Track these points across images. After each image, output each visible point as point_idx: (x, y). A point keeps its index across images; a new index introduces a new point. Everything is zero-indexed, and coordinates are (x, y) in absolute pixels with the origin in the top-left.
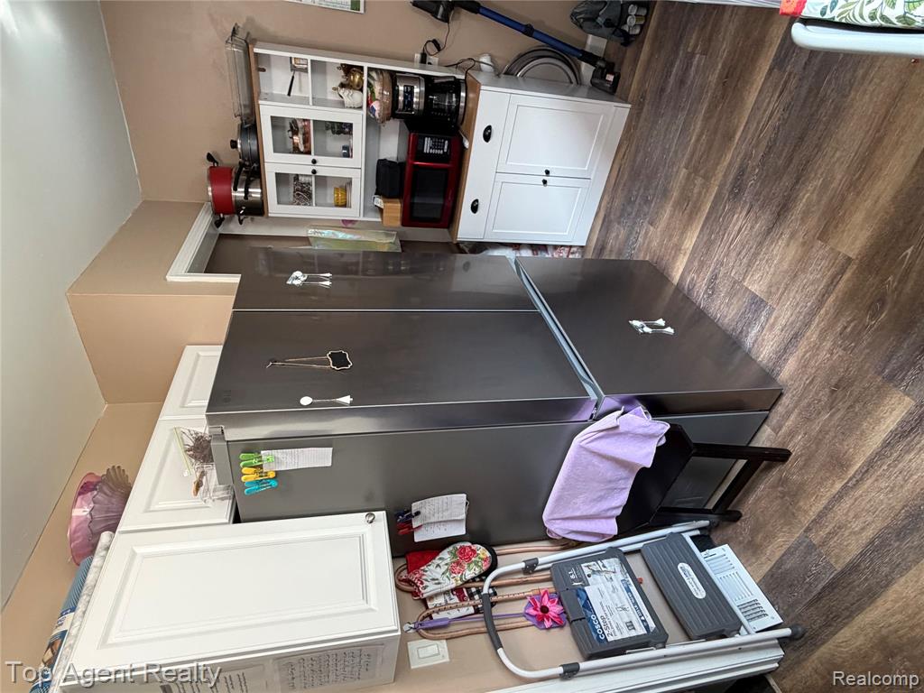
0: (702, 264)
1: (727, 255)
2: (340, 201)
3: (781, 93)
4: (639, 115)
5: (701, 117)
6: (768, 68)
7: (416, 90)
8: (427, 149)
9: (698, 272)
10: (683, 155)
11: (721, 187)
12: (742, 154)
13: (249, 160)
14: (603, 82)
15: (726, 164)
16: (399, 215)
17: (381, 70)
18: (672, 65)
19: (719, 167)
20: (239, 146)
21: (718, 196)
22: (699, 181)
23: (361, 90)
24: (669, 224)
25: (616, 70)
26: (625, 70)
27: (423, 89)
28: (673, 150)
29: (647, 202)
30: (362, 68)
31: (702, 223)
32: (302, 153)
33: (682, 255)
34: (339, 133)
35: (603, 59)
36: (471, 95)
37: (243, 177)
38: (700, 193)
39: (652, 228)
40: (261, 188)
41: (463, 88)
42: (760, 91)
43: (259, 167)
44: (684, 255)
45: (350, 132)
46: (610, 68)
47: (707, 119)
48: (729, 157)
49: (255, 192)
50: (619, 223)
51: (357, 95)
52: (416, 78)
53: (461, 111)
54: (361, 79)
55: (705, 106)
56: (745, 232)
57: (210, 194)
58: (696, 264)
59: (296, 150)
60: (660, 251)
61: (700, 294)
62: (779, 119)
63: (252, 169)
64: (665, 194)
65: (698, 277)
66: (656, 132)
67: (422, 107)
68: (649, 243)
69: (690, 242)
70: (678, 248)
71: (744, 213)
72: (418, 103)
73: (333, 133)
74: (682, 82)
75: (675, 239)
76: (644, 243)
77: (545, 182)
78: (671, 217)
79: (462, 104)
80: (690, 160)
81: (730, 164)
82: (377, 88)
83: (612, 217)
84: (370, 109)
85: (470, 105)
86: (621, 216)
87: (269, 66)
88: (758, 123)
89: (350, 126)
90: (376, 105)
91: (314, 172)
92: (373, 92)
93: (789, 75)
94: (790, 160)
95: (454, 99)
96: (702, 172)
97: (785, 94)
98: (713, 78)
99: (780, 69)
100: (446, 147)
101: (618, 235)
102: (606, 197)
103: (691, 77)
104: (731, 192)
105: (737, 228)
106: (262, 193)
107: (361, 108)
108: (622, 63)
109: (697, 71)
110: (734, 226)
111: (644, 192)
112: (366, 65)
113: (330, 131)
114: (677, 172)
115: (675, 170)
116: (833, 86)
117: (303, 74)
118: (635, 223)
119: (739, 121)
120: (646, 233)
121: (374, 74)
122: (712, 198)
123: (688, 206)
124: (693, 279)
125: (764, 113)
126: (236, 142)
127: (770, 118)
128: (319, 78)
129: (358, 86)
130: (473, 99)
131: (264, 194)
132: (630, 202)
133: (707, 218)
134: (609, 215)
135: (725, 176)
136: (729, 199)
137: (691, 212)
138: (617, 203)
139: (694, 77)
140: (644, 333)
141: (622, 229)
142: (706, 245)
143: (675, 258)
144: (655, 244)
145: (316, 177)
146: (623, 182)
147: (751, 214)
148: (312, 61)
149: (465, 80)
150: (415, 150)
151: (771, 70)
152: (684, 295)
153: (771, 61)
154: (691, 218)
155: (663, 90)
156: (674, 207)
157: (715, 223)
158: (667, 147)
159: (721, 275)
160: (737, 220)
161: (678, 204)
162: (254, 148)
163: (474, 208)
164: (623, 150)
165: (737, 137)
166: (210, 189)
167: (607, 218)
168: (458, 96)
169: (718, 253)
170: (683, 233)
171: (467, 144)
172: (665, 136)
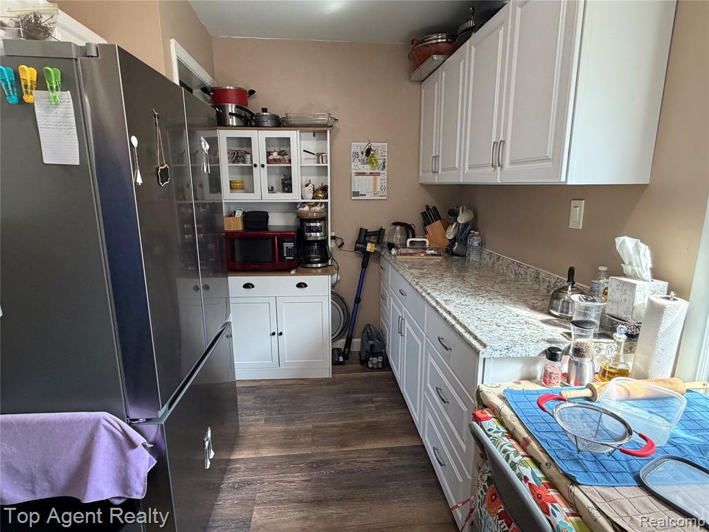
0: (254, 469)
1: (270, 483)
2: (234, 184)
3: (378, 461)
4: (329, 384)
5: (345, 422)
6: (385, 447)
7: (318, 234)
8: (286, 245)
9: (247, 469)
10: (318, 422)
11: (313, 455)
12: (337, 457)
13: (256, 119)
14: (337, 355)
15: (327, 450)
16: (232, 229)
17: (327, 211)
18: (363, 393)
19: (323, 447)
20: (265, 114)
21: (307, 456)
22: (309, 439)
23: (313, 198)
24: (272, 432)
25: (346, 361)
26: (348, 367)
27: (319, 239)
28: (319, 413)
29: (279, 411)
30: (327, 198)
31: (283, 454)
32: (267, 157)
33: (253, 452)
34: (283, 183)
35: (349, 351)
36: (320, 270)
37: (243, 113)
38: (301, 443)
39: (263, 422)
40: (236, 126)
41: (324, 265)
42: (374, 449)
43: (251, 126)
44: (255, 454)
45: (284, 191)
46: (346, 358)
47: (346, 426)
48: (331, 450)
49: (233, 121)
50: (255, 398)
51: (311, 195)
52: (326, 234)
53: (309, 266)
54: (320, 198)
55: (351, 422)
56: (292, 486)
57: (228, 87)
58: (253, 465)
59: (269, 154)
60: (249, 436)
61: (232, 479)
62: (365, 468)
63: (250, 120)
64: (290, 421)
65: (244, 471)
66: (323, 398)
67: (309, 239)
68: (252, 425)
69: (265, 453)
70: (258, 447)
71: (304, 478)
72: (311, 236)
73: (282, 180)
74: (358, 402)
75: (263, 442)
76: (249, 421)
77: (274, 334)
78: (277, 432)
79: (314, 266)
80: (320, 427)
81: (328, 453)
82: (318, 208)
83: (257, 391)
84: (304, 204)
85: (314, 271)
86: (262, 398)
87: (318, 139)
88: (358, 457)
89: (290, 191)
90: (307, 208)
91: (255, 166)
92: (313, 206)
93: (389, 460)
94: (349, 487)
95: (316, 260)
96: (315, 438)
97: (379, 464)
98: (367, 419)
99: (389, 454)
100: (289, 258)
101: (246, 401)
102: (269, 383)
103: (362, 406)
104: (313, 463)
105: (292, 479)
106: (233, 126)
107: (302, 198)
108: (351, 363)
109: (366, 408)
110: (293, 477)
111: (285, 407)
112: (328, 201)
113: (283, 178)
114: (307, 422)
115: (308, 420)
116: (394, 487)
117: (316, 161)
118: (260, 409)
119: (353, 446)
120: (258, 420)
121: (323, 207)
122: (304, 453)
123: (289, 440)
124: (239, 468)
125: (365, 457)
126: (266, 112)
127: (363, 462)
128: (315, 171)
129: (316, 196)
130: (317, 272)
131: (232, 127)
132: (273, 400)
133: (288, 456)
134: (257, 389)
135: (320, 454)
136: (308, 463)
137: (285, 444)
138: (269, 391)
139: (363, 408)
140: (204, 443)
141: (252, 402)
142: (270, 465)
143: (249, 448)
144: (252, 429)
145: (252, 167)
146: (284, 390)
147: (305, 483)
148: (327, 167)
149: (328, 265)
150: (283, 236)
151: (386, 449)
152: (226, 469)
153: (390, 446)
154: (283, 445)
155: (348, 393)
156: (286, 431)
157: (288, 463)
158: (320, 409)
159: (253, 487)
160: (297, 477)
161: (288, 432)
162: (266, 124)
163: (247, 286)
164: (304, 382)
165: (344, 449)
166: (232, 88)
167: (256, 388)
168: (318, 262)
169: (269, 476)
170: (269, 445)
171: (293, 272)
172: (324, 406)
